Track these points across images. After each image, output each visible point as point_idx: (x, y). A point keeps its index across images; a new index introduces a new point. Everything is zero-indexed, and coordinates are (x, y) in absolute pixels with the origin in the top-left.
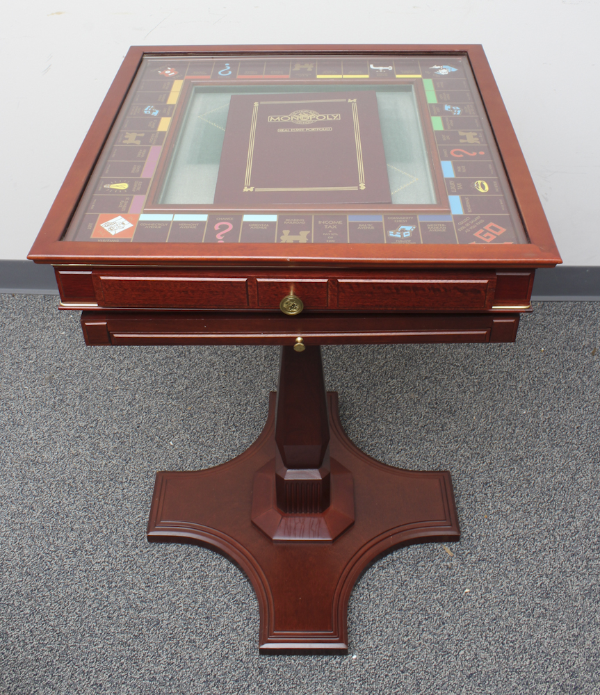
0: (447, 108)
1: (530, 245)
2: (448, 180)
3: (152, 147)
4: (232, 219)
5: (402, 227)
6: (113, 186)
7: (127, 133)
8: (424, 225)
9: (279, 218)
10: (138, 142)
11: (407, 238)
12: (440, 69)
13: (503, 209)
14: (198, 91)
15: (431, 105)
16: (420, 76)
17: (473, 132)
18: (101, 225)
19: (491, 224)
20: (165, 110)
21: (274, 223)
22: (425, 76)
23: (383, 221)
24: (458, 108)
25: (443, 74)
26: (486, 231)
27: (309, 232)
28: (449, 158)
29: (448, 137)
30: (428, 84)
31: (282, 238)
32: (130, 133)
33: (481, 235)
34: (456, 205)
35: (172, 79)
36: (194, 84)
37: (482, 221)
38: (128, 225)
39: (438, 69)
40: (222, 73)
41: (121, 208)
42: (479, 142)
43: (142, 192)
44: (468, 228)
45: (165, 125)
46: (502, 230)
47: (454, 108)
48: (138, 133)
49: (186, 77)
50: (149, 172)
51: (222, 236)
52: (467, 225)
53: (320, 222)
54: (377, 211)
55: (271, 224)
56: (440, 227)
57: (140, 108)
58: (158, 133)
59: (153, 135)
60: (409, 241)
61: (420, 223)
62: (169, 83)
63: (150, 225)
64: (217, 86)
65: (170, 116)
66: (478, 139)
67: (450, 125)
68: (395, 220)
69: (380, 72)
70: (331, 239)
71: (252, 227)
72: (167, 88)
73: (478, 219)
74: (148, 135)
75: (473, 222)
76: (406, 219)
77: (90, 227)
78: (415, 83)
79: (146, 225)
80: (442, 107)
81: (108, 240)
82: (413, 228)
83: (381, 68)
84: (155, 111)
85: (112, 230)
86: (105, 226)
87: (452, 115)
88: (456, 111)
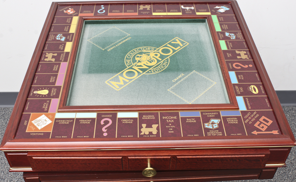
0: (227, 34)
2: (234, 85)
3: (61, 63)
4: (111, 116)
5: (212, 120)
6: (39, 92)
7: (47, 54)
8: (225, 118)
9: (140, 114)
10: (53, 60)
11: (216, 129)
12: (219, 8)
13: (269, 106)
14: (86, 23)
15: (218, 32)
16: (209, 13)
17: (244, 51)
18: (32, 122)
19: (263, 117)
20: (68, 37)
21: (137, 119)
22: (213, 13)
23: (201, 116)
24: (233, 35)
25: (222, 12)
26: (261, 123)
27: (158, 125)
28: (233, 69)
29: (230, 54)
30: (215, 18)
31: (142, 130)
32: (49, 53)
33: (259, 125)
35: (71, 16)
36: (84, 19)
37: (258, 115)
38: (49, 122)
39: (218, 9)
41: (44, 109)
42: (248, 58)
43: (56, 96)
44: (250, 120)
45: (69, 47)
46: (271, 122)
47: (231, 34)
48: (53, 53)
49: (80, 15)
50: (60, 82)
51: (106, 129)
52: (250, 118)
53: (164, 118)
54: (197, 109)
55: (135, 120)
56: (234, 120)
57: (54, 36)
58: (65, 53)
59: (62, 54)
60: (218, 131)
61: (222, 117)
62: (70, 18)
63: (62, 122)
64: (97, 20)
65: (71, 41)
66: (247, 56)
67: (230, 46)
68: (207, 115)
69: (187, 11)
70: (171, 131)
71: (123, 122)
72: (69, 22)
73: (255, 113)
74: (59, 55)
75: (252, 116)
76: (214, 114)
77: (25, 123)
78: (207, 18)
79: (60, 121)
80: (224, 34)
81: (37, 133)
82: (218, 121)
83: (188, 8)
84: (63, 38)
85: (39, 126)
86: (35, 123)
87: (231, 39)
88: (232, 37)
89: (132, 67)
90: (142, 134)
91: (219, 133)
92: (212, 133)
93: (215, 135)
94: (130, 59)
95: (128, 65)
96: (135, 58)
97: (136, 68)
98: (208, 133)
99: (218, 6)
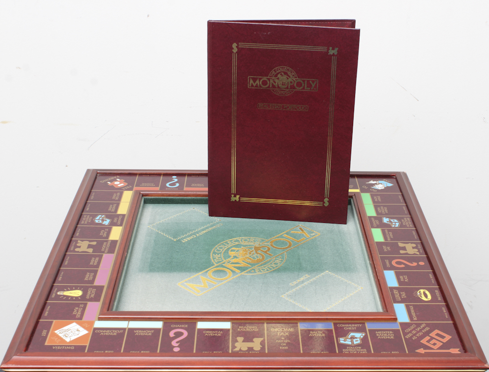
0: (386, 220)
2: (392, 289)
3: (104, 255)
4: (186, 326)
5: (352, 334)
6: (67, 293)
7: (79, 241)
8: (372, 332)
9: (233, 325)
10: (91, 250)
11: (358, 345)
12: (376, 184)
13: (447, 317)
14: (146, 202)
15: (370, 217)
16: (358, 191)
17: (412, 243)
18: (56, 332)
19: (437, 331)
20: (116, 220)
21: (228, 330)
22: (363, 191)
23: (333, 328)
24: (396, 221)
25: (380, 189)
26: (432, 338)
28: (392, 268)
29: (389, 248)
30: (366, 198)
31: (236, 344)
32: (82, 241)
33: (428, 341)
34: (401, 312)
35: (121, 191)
36: (143, 195)
37: (427, 329)
38: (83, 332)
39: (374, 184)
40: (170, 185)
41: (75, 315)
42: (418, 253)
43: (97, 299)
44: (415, 335)
45: (116, 234)
46: (448, 337)
47: (392, 220)
48: (90, 241)
49: (135, 188)
50: (103, 278)
51: (177, 342)
52: (414, 332)
53: (272, 330)
54: (327, 319)
55: (225, 331)
56: (388, 334)
57: (91, 217)
58: (110, 241)
59: (105, 243)
60: (360, 348)
61: (369, 330)
62: (119, 194)
63: (106, 332)
64: (165, 197)
65: (121, 225)
66: (417, 250)
67: (390, 237)
68: (345, 327)
70: (284, 346)
71: (206, 334)
72: (117, 199)
73: (424, 326)
74: (100, 244)
75: (418, 329)
76: (355, 327)
77: (44, 333)
78: (354, 197)
79: (102, 331)
80: (380, 220)
81: (63, 347)
82: (362, 335)
84: (106, 220)
85: (67, 337)
86: (60, 333)
87: (391, 227)
88: (394, 223)
89: (224, 265)
90: (237, 349)
91: (362, 350)
92: (351, 350)
93: (355, 352)
94: (220, 253)
95: (216, 261)
96: (228, 253)
97: (229, 266)
98: (344, 350)
99: (373, 181)
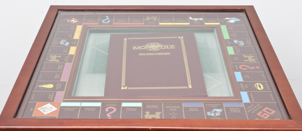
0: (236, 41)
1: (291, 120)
2: (239, 83)
3: (66, 63)
4: (115, 105)
5: (215, 110)
6: (44, 86)
7: (51, 56)
8: (227, 109)
9: (143, 105)
10: (58, 61)
11: (218, 116)
12: (230, 19)
13: (273, 99)
14: (91, 32)
15: (226, 40)
16: (218, 24)
17: (251, 55)
18: (38, 109)
19: (267, 108)
20: (72, 42)
21: (140, 107)
22: (222, 24)
23: (203, 106)
24: (242, 42)
25: (232, 22)
26: (264, 112)
27: (161, 112)
28: (239, 70)
29: (237, 58)
30: (224, 28)
31: (145, 116)
32: (53, 55)
33: (261, 114)
34: (245, 97)
35: (75, 25)
36: (88, 28)
37: (261, 107)
38: (55, 109)
39: (229, 20)
40: (104, 21)
41: (50, 99)
42: (255, 61)
43: (62, 89)
44: (253, 110)
45: (73, 51)
46: (274, 112)
47: (239, 42)
48: (57, 55)
49: (84, 24)
50: (65, 77)
51: (110, 115)
52: (253, 109)
53: (167, 107)
54: (199, 101)
55: (138, 108)
56: (237, 110)
57: (58, 41)
58: (69, 55)
59: (66, 56)
61: (225, 107)
62: (74, 27)
63: (68, 109)
64: (102, 29)
65: (75, 46)
66: (255, 60)
67: (238, 51)
68: (210, 105)
69: (195, 22)
70: (174, 117)
71: (127, 110)
72: (73, 30)
73: (259, 105)
74: (63, 57)
75: (255, 107)
76: (216, 105)
77: (31, 110)
78: (216, 27)
79: (65, 108)
80: (232, 41)
81: (43, 118)
82: (221, 110)
83: (196, 19)
84: (67, 43)
85: (45, 112)
86: (41, 109)
87: (239, 46)
88: (241, 43)
91: (221, 119)
92: (214, 119)
98: (210, 119)
